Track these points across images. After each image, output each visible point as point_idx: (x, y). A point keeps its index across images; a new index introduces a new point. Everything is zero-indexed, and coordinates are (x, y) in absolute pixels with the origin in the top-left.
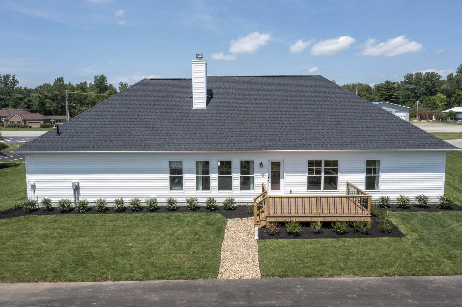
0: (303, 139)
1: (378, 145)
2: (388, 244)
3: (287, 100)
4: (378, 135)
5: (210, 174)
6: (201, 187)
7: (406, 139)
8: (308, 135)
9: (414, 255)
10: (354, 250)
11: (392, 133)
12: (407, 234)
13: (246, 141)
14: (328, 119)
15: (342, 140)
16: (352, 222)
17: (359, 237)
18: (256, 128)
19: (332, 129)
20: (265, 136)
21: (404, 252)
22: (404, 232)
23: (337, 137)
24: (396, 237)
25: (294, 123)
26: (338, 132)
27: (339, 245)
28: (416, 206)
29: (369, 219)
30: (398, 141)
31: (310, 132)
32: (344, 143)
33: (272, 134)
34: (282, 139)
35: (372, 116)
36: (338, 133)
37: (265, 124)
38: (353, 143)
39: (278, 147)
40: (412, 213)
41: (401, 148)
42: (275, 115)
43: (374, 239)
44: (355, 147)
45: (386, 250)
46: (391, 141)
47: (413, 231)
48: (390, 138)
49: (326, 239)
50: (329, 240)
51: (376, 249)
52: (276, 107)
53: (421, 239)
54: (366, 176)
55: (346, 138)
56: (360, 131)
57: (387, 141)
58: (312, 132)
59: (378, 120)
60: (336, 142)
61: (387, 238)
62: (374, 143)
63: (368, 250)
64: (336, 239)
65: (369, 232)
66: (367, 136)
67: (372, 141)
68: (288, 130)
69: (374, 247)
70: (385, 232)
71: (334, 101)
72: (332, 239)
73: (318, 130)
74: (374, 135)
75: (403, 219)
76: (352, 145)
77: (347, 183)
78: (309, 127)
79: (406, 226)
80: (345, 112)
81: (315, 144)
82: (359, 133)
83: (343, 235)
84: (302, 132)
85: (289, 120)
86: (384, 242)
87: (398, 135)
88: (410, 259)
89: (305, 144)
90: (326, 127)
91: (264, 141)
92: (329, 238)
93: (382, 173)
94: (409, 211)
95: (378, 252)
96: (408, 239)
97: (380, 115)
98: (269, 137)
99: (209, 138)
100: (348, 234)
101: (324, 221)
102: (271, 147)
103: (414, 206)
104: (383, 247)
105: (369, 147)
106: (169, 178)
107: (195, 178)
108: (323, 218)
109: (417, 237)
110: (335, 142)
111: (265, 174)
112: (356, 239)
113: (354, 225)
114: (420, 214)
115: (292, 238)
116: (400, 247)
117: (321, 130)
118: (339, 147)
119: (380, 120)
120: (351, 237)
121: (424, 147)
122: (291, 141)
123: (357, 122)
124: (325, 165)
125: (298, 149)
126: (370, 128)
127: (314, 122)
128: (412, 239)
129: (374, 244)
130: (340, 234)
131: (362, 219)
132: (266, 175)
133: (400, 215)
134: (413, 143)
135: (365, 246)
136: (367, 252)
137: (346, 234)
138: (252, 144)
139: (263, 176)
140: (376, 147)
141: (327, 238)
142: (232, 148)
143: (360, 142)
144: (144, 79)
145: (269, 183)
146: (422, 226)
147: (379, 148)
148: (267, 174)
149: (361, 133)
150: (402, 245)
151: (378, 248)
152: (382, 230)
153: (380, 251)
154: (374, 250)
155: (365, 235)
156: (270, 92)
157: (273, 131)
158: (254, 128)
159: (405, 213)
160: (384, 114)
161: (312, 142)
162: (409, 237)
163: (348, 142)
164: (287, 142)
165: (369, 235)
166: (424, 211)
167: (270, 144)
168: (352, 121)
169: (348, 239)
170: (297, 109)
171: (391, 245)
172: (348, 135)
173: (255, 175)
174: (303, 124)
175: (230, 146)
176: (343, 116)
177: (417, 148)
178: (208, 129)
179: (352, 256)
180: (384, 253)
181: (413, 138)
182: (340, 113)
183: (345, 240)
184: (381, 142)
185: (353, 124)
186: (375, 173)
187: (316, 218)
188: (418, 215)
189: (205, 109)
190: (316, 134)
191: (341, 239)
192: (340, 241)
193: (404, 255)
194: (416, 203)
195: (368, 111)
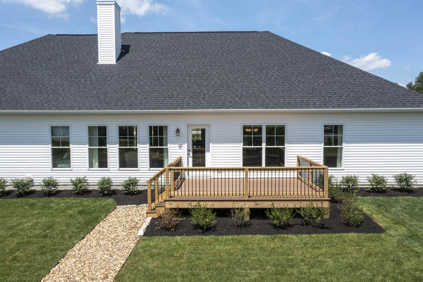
0: (237, 96)
1: (340, 103)
2: (358, 245)
3: (222, 55)
4: (340, 92)
5: (108, 145)
6: (97, 164)
7: (379, 97)
8: (244, 92)
9: (407, 265)
10: (297, 255)
11: (359, 89)
12: (388, 228)
13: (158, 99)
14: (274, 75)
15: (290, 98)
16: (299, 209)
17: (308, 233)
18: (174, 84)
19: (277, 85)
20: (185, 93)
21: (387, 260)
22: (382, 225)
23: (284, 94)
24: (370, 233)
25: (227, 78)
26: (285, 88)
27: (272, 245)
28: (395, 190)
29: (326, 205)
30: (367, 99)
31: (247, 88)
32: (293, 102)
33: (194, 91)
34: (207, 96)
35: (331, 71)
36: (286, 90)
37: (188, 80)
38: (305, 102)
39: (200, 106)
40: (391, 199)
41: (372, 107)
42: (204, 70)
43: (334, 235)
44: (308, 106)
45: (355, 255)
46: (358, 99)
47: (397, 223)
48: (356, 95)
49: (253, 236)
50: (258, 237)
51: (337, 254)
52: (207, 62)
53: (413, 236)
54: (324, 148)
55: (295, 96)
56: (315, 88)
57: (352, 99)
58: (250, 89)
59: (339, 76)
60: (282, 100)
61: (356, 234)
62: (334, 101)
63: (322, 255)
64: (269, 236)
65: (326, 225)
66: (325, 93)
67: (332, 99)
68: (217, 87)
69: (333, 250)
70: (352, 225)
71: (283, 56)
72: (264, 236)
73: (257, 87)
74: (335, 92)
75: (379, 206)
76: (303, 104)
77: (298, 157)
78: (247, 83)
79: (384, 216)
80: (297, 67)
81: (252, 102)
82: (314, 90)
83: (284, 230)
84: (237, 89)
85: (221, 75)
86: (350, 240)
87: (368, 91)
88: (402, 274)
89: (238, 102)
90: (269, 83)
91: (182, 98)
92: (260, 234)
93: (346, 143)
94: (387, 196)
95: (340, 260)
96: (390, 235)
97: (342, 70)
98: (190, 95)
99: (108, 95)
100: (291, 228)
101: (256, 207)
102: (190, 106)
103: (392, 190)
104: (349, 249)
105: (327, 105)
106: (50, 151)
107: (87, 151)
108: (254, 203)
109: (406, 233)
110: (280, 100)
111: (183, 146)
112: (304, 236)
113: (302, 213)
114: (403, 200)
115: (199, 234)
116: (379, 249)
117: (263, 87)
118: (284, 106)
119: (342, 76)
120: (296, 233)
121: (405, 106)
122: (220, 98)
123: (311, 78)
124: (268, 133)
125: (228, 108)
126: (328, 84)
127: (253, 78)
128: (398, 236)
129: (334, 244)
130: (279, 227)
131: (315, 205)
132: (185, 146)
133: (374, 201)
134: (389, 101)
135: (317, 248)
136: (319, 259)
137: (289, 229)
138: (165, 102)
139: (180, 147)
140: (336, 106)
141: (255, 234)
142: (136, 107)
143: (315, 99)
144: (49, 35)
145: (190, 157)
146: (410, 216)
147: (341, 107)
148: (186, 144)
149: (316, 90)
150: (382, 246)
151: (341, 252)
152: (347, 221)
153: (343, 258)
154: (333, 255)
155: (319, 230)
156: (202, 47)
157: (197, 87)
158: (173, 84)
159: (381, 198)
160: (348, 69)
161: (248, 100)
162: (392, 232)
163: (298, 100)
164: (214, 100)
165: (325, 230)
166: (408, 196)
167: (189, 102)
168: (305, 76)
169: (290, 236)
170: (234, 64)
171: (364, 246)
172: (298, 92)
173: (169, 146)
174: (239, 80)
175: (134, 105)
176: (293, 71)
177: (395, 106)
178: (111, 86)
179: (292, 267)
180: (352, 261)
181: (388, 95)
182: (289, 68)
183: (284, 237)
184: (344, 99)
185: (306, 79)
186: (336, 144)
187: (243, 203)
188: (401, 200)
189: (114, 65)
190: (254, 90)
191: (279, 235)
192: (276, 240)
193: (388, 265)
194: (395, 186)
195: (327, 66)
